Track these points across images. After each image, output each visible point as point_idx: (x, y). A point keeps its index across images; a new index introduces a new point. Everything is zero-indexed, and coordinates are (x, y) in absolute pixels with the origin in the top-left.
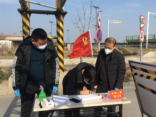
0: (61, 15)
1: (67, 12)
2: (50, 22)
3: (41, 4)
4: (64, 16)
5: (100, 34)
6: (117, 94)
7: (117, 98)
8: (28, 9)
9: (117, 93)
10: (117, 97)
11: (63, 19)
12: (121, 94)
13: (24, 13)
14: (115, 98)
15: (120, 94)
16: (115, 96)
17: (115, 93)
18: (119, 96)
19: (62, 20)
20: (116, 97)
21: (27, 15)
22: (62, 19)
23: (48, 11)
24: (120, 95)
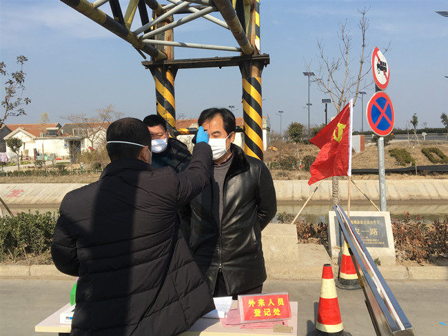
0: (253, 64)
1: (268, 56)
2: (306, 74)
3: (187, 44)
4: (261, 69)
5: (383, 112)
6: (266, 307)
7: (262, 317)
8: (167, 59)
9: (266, 302)
10: (266, 314)
11: (260, 75)
12: (280, 308)
13: (160, 70)
14: (258, 318)
15: (276, 306)
16: (257, 312)
17: (261, 302)
18: (272, 313)
19: (257, 79)
20: (262, 313)
21: (165, 75)
22: (254, 75)
23: (217, 58)
24: (277, 311)
